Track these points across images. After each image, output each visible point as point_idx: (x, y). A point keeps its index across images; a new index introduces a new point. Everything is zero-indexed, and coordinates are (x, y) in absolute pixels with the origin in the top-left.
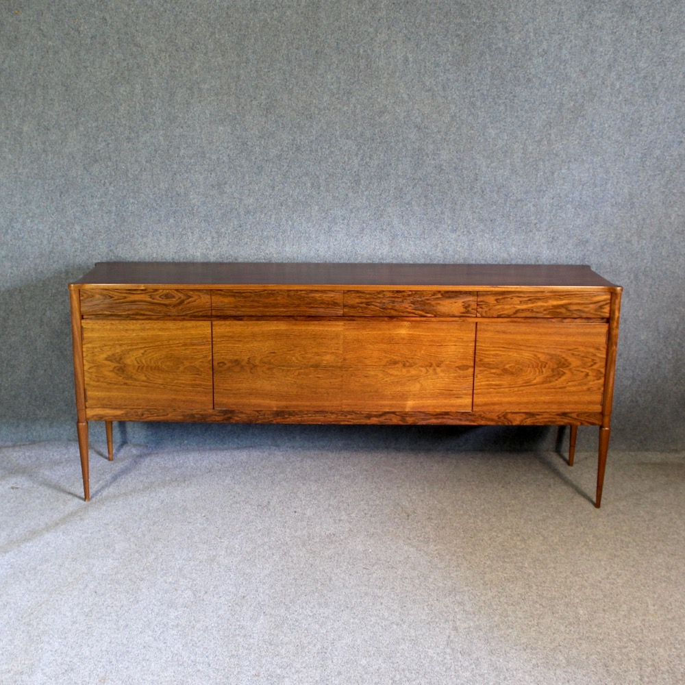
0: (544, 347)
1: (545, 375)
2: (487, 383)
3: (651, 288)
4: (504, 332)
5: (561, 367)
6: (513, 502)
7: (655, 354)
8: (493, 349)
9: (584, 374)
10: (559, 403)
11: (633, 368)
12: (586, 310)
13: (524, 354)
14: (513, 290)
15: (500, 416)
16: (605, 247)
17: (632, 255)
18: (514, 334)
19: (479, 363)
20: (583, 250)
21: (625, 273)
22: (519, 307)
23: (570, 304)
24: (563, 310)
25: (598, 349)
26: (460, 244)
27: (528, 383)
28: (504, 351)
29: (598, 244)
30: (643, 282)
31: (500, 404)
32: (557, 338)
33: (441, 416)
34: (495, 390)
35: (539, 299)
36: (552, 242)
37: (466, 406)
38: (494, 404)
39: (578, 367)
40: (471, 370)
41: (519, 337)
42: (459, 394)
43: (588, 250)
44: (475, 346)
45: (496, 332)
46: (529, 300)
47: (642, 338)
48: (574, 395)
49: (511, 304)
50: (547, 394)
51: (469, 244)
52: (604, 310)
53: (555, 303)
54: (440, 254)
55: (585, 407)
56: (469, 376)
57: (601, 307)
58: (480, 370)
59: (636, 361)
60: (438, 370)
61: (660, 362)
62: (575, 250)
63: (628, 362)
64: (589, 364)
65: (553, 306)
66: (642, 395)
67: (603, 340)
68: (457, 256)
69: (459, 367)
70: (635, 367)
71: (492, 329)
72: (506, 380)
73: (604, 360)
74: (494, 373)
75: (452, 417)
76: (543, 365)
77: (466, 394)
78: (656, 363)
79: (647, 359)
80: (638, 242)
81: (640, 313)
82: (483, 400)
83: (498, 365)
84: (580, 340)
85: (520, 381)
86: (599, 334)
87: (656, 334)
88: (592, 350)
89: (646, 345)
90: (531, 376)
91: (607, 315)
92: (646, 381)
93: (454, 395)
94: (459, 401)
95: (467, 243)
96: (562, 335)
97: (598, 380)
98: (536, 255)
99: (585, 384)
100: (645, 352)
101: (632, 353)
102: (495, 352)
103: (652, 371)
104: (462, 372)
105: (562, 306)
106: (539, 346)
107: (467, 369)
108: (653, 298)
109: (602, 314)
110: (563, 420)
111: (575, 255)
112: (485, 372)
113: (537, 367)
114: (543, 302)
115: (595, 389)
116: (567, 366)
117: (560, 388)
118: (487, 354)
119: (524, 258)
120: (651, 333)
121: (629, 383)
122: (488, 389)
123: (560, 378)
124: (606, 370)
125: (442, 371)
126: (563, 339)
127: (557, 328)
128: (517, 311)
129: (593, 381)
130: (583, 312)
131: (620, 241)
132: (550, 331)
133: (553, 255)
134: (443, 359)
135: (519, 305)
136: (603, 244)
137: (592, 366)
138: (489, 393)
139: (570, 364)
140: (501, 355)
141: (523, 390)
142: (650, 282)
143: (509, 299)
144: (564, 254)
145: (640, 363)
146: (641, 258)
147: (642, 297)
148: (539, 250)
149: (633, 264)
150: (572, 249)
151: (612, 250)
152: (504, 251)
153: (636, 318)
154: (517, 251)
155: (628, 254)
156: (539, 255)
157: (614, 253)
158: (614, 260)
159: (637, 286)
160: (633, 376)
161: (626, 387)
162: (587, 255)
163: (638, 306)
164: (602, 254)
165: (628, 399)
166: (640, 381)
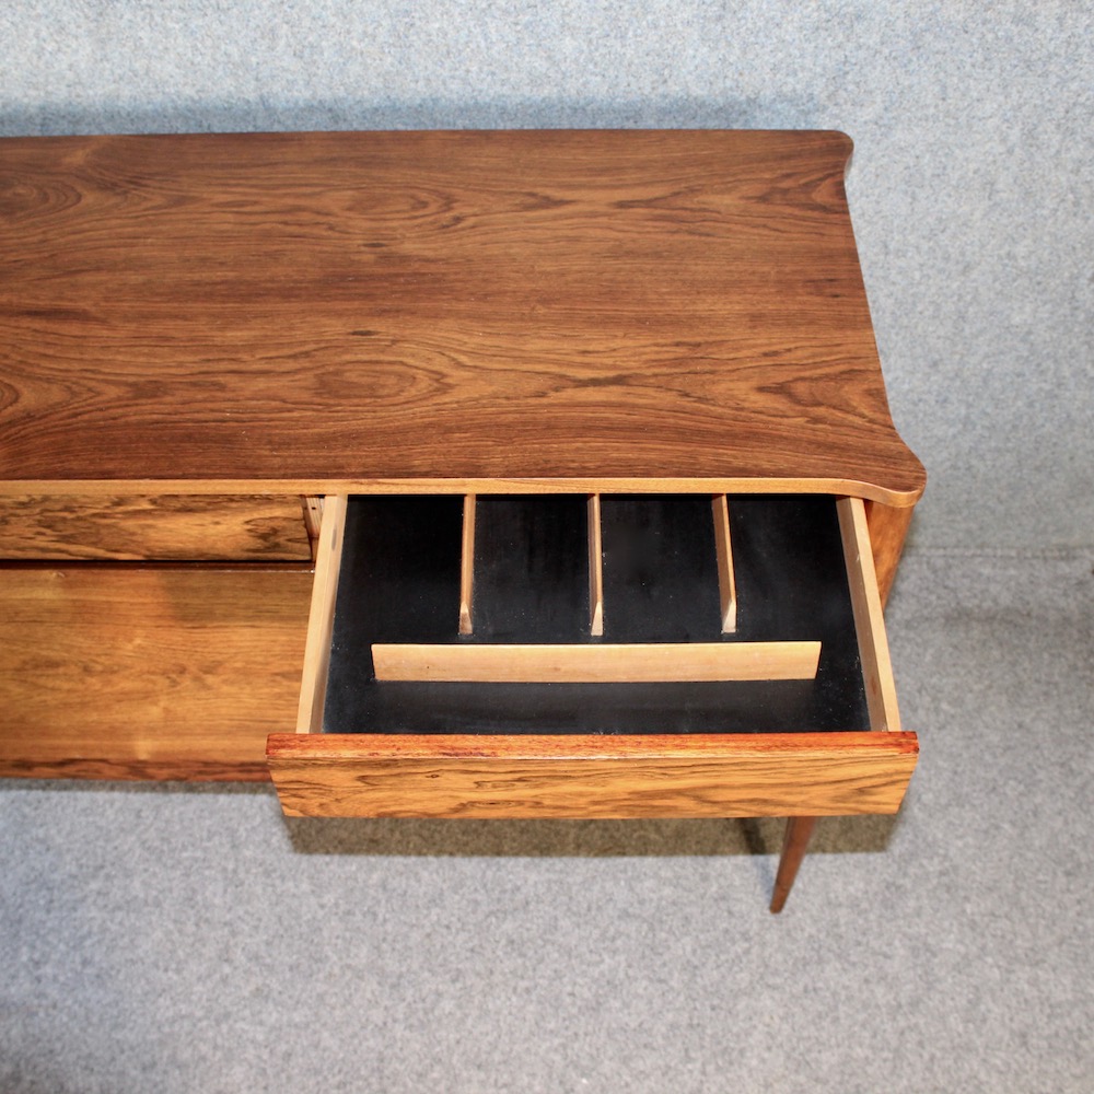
3: (1077, 172)
11: (971, 398)
16: (929, 37)
17: (1029, 65)
21: (991, 123)
26: (358, 28)
29: (900, 24)
30: (1053, 151)
36: (720, 18)
47: (1017, 319)
51: (394, 27)
59: (985, 381)
61: (1059, 385)
62: (810, 47)
63: (958, 383)
66: (989, 456)
70: (979, 396)
78: (1047, 387)
80: (1060, 19)
81: (1021, 250)
87: (1065, 309)
89: (1023, 340)
92: (1008, 427)
95: (386, 23)
98: (659, 62)
100: (1018, 358)
101: (973, 360)
103: (1031, 405)
108: (1076, 204)
111: (808, 62)
120: (1048, 306)
121: (952, 431)
131: (989, 15)
133: (724, 60)
136: (922, 25)
144: (767, 58)
145: (997, 384)
146: (1058, 76)
147: (1038, 198)
148: (669, 47)
149: (1025, 95)
150: (797, 42)
151: (955, 45)
152: (534, 48)
153: (1006, 261)
154: (585, 48)
155: (1015, 62)
156: (667, 62)
157: (961, 57)
158: (955, 80)
159: (1027, 165)
160: (967, 417)
161: (940, 440)
162: (853, 61)
163: (1017, 227)
164: (915, 59)
165: (942, 462)
166: (988, 428)
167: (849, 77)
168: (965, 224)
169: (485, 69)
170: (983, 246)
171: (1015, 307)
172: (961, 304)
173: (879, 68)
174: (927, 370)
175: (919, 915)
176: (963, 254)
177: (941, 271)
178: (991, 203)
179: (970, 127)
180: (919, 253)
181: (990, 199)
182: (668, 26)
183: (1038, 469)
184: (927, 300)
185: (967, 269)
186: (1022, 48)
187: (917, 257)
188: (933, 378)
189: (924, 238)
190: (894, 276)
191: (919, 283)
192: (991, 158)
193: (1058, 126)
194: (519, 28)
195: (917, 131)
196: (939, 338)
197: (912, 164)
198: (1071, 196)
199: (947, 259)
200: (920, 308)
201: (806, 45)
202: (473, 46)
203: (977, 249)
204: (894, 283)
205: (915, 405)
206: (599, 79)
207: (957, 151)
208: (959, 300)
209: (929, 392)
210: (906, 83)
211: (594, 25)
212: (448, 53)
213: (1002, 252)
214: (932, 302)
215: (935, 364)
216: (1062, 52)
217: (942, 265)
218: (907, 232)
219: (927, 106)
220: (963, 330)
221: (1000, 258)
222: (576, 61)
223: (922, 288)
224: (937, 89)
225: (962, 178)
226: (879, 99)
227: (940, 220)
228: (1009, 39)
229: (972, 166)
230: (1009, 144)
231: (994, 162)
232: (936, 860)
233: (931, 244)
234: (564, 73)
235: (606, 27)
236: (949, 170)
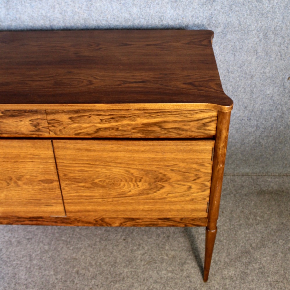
0: (138, 164)
1: (141, 188)
2: (78, 194)
3: (280, 46)
4: (87, 150)
5: (159, 181)
6: (126, 270)
7: (279, 106)
8: (77, 165)
9: (186, 187)
10: (159, 210)
12: (185, 127)
13: (114, 170)
14: (90, 108)
15: (98, 220)
16: (234, 7)
17: (263, 15)
18: (99, 151)
19: (64, 177)
20: (210, 9)
21: (254, 32)
22: (100, 126)
23: (165, 122)
24: (156, 129)
25: (202, 165)
26: (77, 5)
27: (123, 195)
28: (91, 167)
30: (272, 40)
31: (96, 211)
32: (152, 156)
33: (35, 219)
34: (87, 201)
35: (125, 117)
37: (58, 212)
38: (89, 211)
39: (179, 181)
40: (56, 184)
41: (105, 154)
42: (49, 203)
43: (215, 10)
44: (56, 162)
45: (78, 149)
46: (112, 118)
47: (268, 92)
48: (176, 205)
49: (90, 123)
50: (146, 203)
51: (87, 5)
52: (208, 128)
53: (145, 121)
54: (58, 15)
55: (189, 213)
56: (55, 189)
57: (205, 125)
58: (66, 184)
59: (261, 113)
60: (20, 183)
62: (201, 10)
63: (253, 113)
64: (192, 179)
65: (143, 124)
66: (265, 138)
67: (209, 156)
68: (76, 17)
69: (43, 181)
70: (260, 118)
71: (72, 146)
72: (98, 192)
73: (210, 175)
74: (83, 187)
75: (46, 220)
76: (138, 180)
77: (56, 203)
78: (280, 114)
79: (271, 110)
81: (267, 71)
82: (75, 208)
83: (85, 179)
84: (179, 157)
85: (114, 193)
86: (202, 151)
87: (282, 89)
88: (195, 166)
89: (271, 99)
90: (125, 189)
91: (213, 133)
92: (270, 128)
93: (43, 203)
94: (50, 209)
95: (85, 3)
96: (157, 152)
97: (203, 192)
98: (160, 15)
99: (188, 196)
100: (270, 105)
101: (257, 106)
102: (80, 168)
103: (275, 120)
104: (46, 185)
105: (155, 124)
106: (131, 162)
107: (52, 183)
108: (281, 56)
109: (206, 132)
110: (166, 223)
111: (201, 14)
112: (73, 186)
113: (131, 181)
114: (130, 120)
115: (199, 199)
116: (166, 181)
117: (159, 199)
118: (71, 170)
119: (147, 18)
120: (277, 88)
121: (253, 130)
122: (79, 199)
123: (159, 190)
124: (211, 183)
125: (24, 184)
126: (160, 156)
127: (150, 145)
128: (99, 130)
129: (197, 193)
130: (183, 130)
132: (142, 149)
133: (178, 14)
134: (22, 174)
135: (99, 123)
136: (232, 3)
137: (195, 180)
138: (82, 203)
139: (170, 179)
140: (87, 171)
141: (118, 200)
142: (279, 40)
143: (86, 118)
144: (190, 13)
145: (265, 114)
146: (271, 18)
147: (270, 54)
148: (163, 10)
149: (263, 23)
150: (198, 8)
151: (241, 9)
152: (125, 11)
153: (263, 74)
154: (139, 11)
155: (258, 14)
156: (162, 15)
157: (244, 12)
158: (243, 19)
159: (266, 44)
160: (257, 125)
161: (250, 133)
162: (214, 14)
163: (265, 63)
164: (231, 13)
165: (251, 141)
166: (264, 128)
167: (213, 19)
168: (250, 63)
169: (112, 17)
170: (256, 70)
171: (267, 88)
172: (251, 88)
173: (221, 16)
174: (244, 109)
175: (253, 282)
176: (250, 72)
177: (245, 78)
178: (257, 56)
179: (248, 33)
180: (238, 72)
181: (256, 55)
182: (162, 4)
183: (280, 143)
184: (241, 87)
185: (252, 77)
186: (260, 10)
187: (237, 74)
188: (246, 112)
189: (239, 67)
190: (231, 80)
191: (239, 82)
192: (255, 43)
193: (273, 33)
194: (121, 5)
195: (234, 35)
196: (246, 99)
197: (233, 45)
198: (279, 54)
199: (246, 74)
200: (240, 89)
201: (200, 9)
202: (108, 10)
203: (254, 71)
204: (231, 82)
205: (241, 121)
206: (144, 20)
207: (246, 41)
208: (251, 87)
209: (245, 117)
210: (229, 20)
211: (142, 4)
212: (102, 12)
213: (262, 71)
214: (243, 88)
215: (246, 107)
216: (271, 10)
217: (245, 76)
218: (234, 66)
219: (236, 27)
220: (253, 96)
221: (261, 73)
222: (137, 15)
223: (240, 83)
224: (238, 22)
225: (248, 49)
226: (222, 25)
227: (243, 62)
228: (256, 7)
229: (250, 45)
230: (260, 38)
231: (256, 44)
232: (257, 264)
233: (241, 69)
234: (134, 18)
235: (145, 4)
236: (244, 47)
